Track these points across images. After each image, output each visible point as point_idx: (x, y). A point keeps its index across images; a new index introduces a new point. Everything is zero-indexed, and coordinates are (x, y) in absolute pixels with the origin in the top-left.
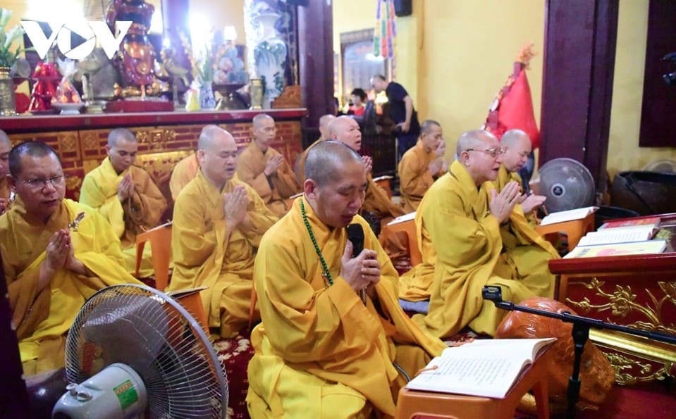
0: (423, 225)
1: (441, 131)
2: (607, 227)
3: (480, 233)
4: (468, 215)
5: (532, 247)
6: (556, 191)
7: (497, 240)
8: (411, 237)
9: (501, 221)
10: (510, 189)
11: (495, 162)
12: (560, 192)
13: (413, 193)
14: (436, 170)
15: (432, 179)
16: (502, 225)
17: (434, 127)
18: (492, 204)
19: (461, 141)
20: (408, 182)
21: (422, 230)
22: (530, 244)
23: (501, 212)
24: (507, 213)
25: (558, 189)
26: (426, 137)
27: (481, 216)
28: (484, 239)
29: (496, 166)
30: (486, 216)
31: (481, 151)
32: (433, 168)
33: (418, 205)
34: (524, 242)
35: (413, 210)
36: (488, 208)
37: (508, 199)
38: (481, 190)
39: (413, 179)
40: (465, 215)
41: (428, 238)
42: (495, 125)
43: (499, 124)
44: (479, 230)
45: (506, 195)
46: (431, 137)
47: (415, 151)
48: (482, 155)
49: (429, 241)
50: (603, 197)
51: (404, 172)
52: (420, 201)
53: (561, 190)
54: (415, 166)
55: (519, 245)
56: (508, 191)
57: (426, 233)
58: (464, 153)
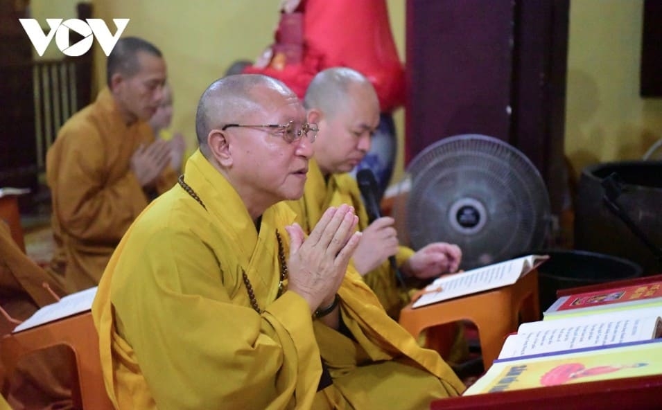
0: (116, 327)
1: (163, 69)
2: (564, 307)
3: (265, 340)
4: (232, 294)
5: (395, 364)
6: (463, 218)
7: (308, 354)
8: (84, 361)
9: (317, 304)
10: (335, 220)
11: (294, 154)
12: (472, 219)
13: (89, 233)
14: (154, 172)
15: (141, 196)
16: (319, 315)
17: (145, 58)
18: (292, 260)
19: (207, 103)
20: (75, 203)
21: (113, 339)
22: (389, 357)
23: (316, 283)
24: (329, 283)
25: (468, 212)
26: (124, 84)
27: (266, 295)
28: (276, 354)
29: (299, 164)
30: (280, 294)
31: (259, 127)
32: (145, 164)
33: (103, 267)
34: (375, 354)
35: (88, 281)
36: (284, 274)
37: (333, 248)
38: (264, 225)
39: (89, 196)
40: (225, 295)
41: (130, 360)
42: (295, 51)
43: (306, 47)
44: (262, 332)
45: (324, 239)
46: (138, 84)
47: (93, 119)
48: (260, 137)
49: (134, 369)
50: (561, 223)
51: (64, 177)
52: (109, 255)
53: (476, 215)
54: (93, 159)
55: (364, 362)
56: (331, 227)
57: (123, 348)
58: (215, 134)
